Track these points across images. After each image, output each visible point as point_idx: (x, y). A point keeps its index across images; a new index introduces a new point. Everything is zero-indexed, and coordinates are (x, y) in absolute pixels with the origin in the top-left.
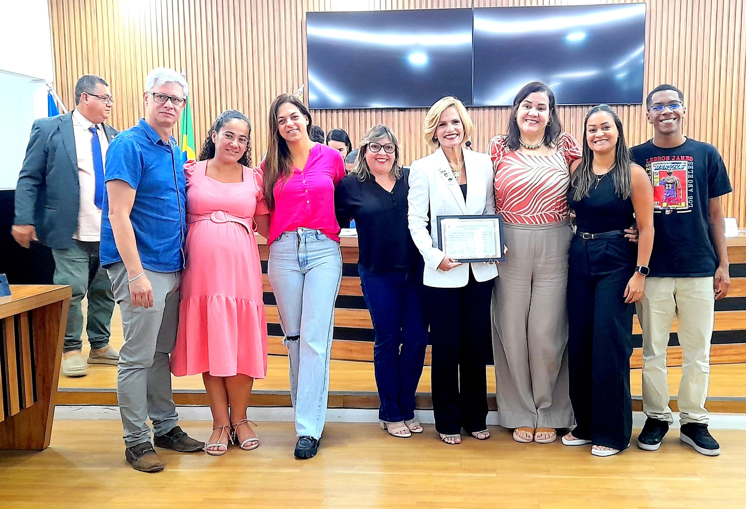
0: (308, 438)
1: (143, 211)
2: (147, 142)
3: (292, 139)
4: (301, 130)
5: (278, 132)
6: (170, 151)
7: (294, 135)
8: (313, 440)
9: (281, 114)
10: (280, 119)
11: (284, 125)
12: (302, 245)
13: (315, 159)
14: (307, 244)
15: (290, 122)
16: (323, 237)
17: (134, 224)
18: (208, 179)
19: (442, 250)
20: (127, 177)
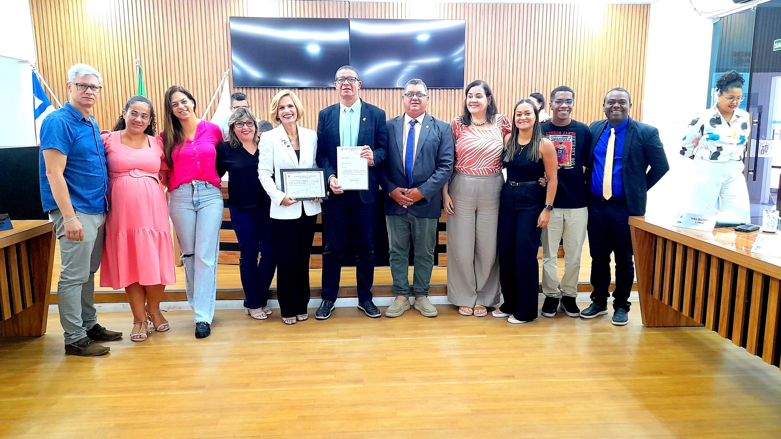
0: (204, 323)
1: (74, 170)
2: (73, 119)
3: (184, 117)
4: (190, 110)
5: (172, 113)
6: (91, 125)
7: (186, 114)
8: (207, 324)
9: (174, 100)
10: (174, 104)
11: (177, 108)
12: (195, 192)
13: (202, 131)
14: (199, 191)
15: (181, 106)
16: (210, 186)
17: (67, 179)
18: (125, 147)
19: (284, 192)
20: (59, 146)
